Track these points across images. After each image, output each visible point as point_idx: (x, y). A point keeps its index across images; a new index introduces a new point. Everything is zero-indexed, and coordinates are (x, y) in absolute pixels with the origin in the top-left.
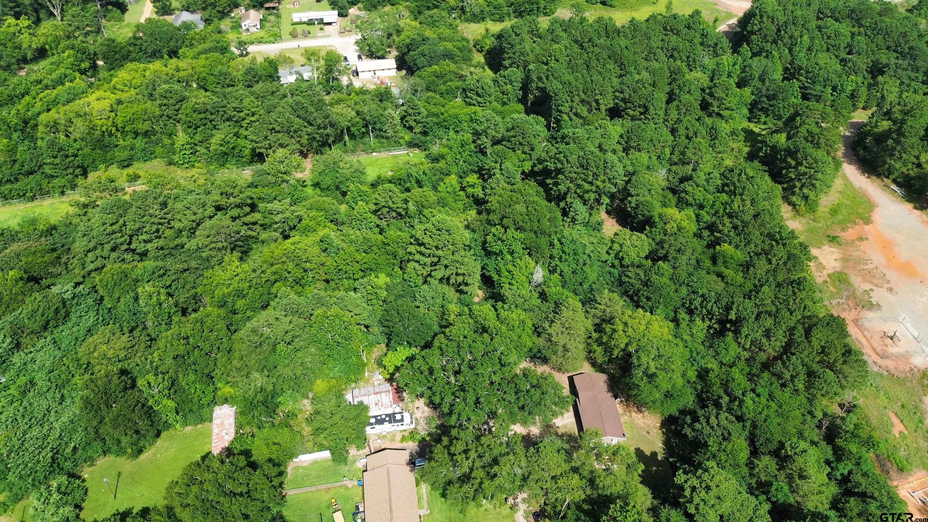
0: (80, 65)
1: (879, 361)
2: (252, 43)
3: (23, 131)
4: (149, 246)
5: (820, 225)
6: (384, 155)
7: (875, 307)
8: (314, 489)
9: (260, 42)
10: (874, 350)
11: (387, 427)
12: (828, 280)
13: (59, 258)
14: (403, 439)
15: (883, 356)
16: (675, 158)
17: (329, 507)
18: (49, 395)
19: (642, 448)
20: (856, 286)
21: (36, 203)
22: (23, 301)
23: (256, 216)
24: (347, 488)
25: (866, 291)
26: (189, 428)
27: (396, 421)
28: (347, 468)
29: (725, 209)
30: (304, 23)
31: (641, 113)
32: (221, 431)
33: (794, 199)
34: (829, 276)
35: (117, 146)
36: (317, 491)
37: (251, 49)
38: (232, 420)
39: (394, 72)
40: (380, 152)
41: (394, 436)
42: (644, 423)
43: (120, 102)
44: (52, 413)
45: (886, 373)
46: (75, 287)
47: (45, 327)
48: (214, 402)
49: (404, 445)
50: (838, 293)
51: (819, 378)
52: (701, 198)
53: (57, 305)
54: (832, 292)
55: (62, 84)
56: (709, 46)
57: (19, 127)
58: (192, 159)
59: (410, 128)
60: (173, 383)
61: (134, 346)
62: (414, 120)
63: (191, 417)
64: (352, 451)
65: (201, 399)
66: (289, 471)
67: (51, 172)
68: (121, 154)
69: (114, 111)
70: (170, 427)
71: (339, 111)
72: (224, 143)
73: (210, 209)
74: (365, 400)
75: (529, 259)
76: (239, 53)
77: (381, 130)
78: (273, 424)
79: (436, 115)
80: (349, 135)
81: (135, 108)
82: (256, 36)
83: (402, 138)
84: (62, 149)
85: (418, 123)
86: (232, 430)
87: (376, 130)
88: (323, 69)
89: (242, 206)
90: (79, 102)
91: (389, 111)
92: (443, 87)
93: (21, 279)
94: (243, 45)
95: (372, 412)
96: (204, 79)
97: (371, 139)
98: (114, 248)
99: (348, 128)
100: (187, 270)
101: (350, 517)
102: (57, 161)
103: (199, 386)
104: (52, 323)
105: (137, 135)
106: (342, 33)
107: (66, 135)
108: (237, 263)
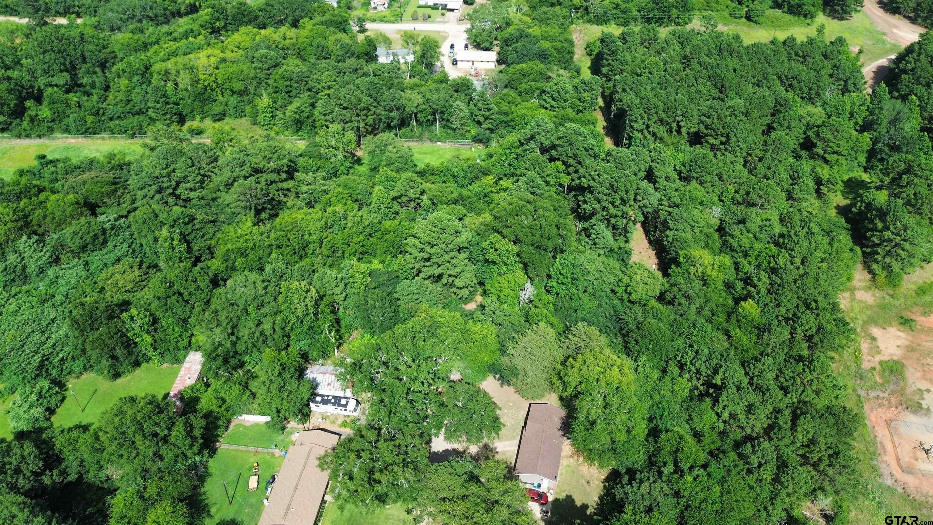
0: (215, 23)
1: (898, 474)
2: (374, 21)
3: (143, 75)
4: (193, 195)
5: (897, 303)
6: (448, 145)
7: (923, 411)
8: (245, 448)
9: (382, 21)
10: (898, 459)
11: (330, 409)
12: (878, 367)
13: (116, 190)
14: (344, 424)
15: (908, 470)
16: (738, 197)
17: (250, 469)
18: (61, 308)
19: (575, 497)
20: (910, 381)
21: (135, 140)
22: (71, 224)
23: (290, 184)
24: (273, 455)
25: (920, 390)
26: (166, 365)
27: (340, 405)
28: (281, 437)
29: (769, 263)
30: (429, 7)
31: (722, 143)
32: (186, 374)
33: (875, 266)
34: (881, 363)
35: (216, 101)
36: (248, 451)
37: (368, 25)
38: (199, 367)
39: (492, 66)
40: (445, 142)
41: (336, 419)
42: (589, 472)
43: (224, 60)
44: (55, 325)
45: (900, 490)
46: (116, 220)
47: (84, 248)
48: (188, 347)
49: (342, 430)
50: (882, 385)
51: (788, 474)
52: (747, 246)
53: (96, 232)
54: (875, 382)
55: (187, 38)
56: (839, 80)
57: (140, 72)
58: (272, 122)
59: (479, 123)
60: (155, 321)
61: (142, 281)
62: (483, 116)
63: (168, 356)
64: (293, 424)
65: (178, 342)
66: (232, 426)
67: (153, 115)
68: (217, 109)
69: (217, 68)
70: (148, 360)
71: (407, 96)
72: (299, 111)
73: (247, 170)
74: (319, 378)
75: (520, 274)
76: (358, 29)
77: (448, 121)
78: (229, 380)
79: (506, 114)
80: (417, 121)
81: (234, 68)
82: (379, 15)
83: (469, 131)
84: (164, 95)
85: (486, 118)
86: (196, 376)
87: (443, 120)
88: (419, 53)
89: (278, 171)
90: (191, 56)
91: (458, 102)
92: (524, 86)
93: (77, 203)
94: (361, 21)
95: (321, 390)
96: (304, 49)
97: (438, 128)
98: (160, 191)
99: (416, 114)
100: (214, 222)
101: (263, 484)
102: (158, 106)
103: (177, 329)
104: (90, 246)
105: (233, 93)
106: (461, 20)
107: (176, 84)
108: (249, 224)
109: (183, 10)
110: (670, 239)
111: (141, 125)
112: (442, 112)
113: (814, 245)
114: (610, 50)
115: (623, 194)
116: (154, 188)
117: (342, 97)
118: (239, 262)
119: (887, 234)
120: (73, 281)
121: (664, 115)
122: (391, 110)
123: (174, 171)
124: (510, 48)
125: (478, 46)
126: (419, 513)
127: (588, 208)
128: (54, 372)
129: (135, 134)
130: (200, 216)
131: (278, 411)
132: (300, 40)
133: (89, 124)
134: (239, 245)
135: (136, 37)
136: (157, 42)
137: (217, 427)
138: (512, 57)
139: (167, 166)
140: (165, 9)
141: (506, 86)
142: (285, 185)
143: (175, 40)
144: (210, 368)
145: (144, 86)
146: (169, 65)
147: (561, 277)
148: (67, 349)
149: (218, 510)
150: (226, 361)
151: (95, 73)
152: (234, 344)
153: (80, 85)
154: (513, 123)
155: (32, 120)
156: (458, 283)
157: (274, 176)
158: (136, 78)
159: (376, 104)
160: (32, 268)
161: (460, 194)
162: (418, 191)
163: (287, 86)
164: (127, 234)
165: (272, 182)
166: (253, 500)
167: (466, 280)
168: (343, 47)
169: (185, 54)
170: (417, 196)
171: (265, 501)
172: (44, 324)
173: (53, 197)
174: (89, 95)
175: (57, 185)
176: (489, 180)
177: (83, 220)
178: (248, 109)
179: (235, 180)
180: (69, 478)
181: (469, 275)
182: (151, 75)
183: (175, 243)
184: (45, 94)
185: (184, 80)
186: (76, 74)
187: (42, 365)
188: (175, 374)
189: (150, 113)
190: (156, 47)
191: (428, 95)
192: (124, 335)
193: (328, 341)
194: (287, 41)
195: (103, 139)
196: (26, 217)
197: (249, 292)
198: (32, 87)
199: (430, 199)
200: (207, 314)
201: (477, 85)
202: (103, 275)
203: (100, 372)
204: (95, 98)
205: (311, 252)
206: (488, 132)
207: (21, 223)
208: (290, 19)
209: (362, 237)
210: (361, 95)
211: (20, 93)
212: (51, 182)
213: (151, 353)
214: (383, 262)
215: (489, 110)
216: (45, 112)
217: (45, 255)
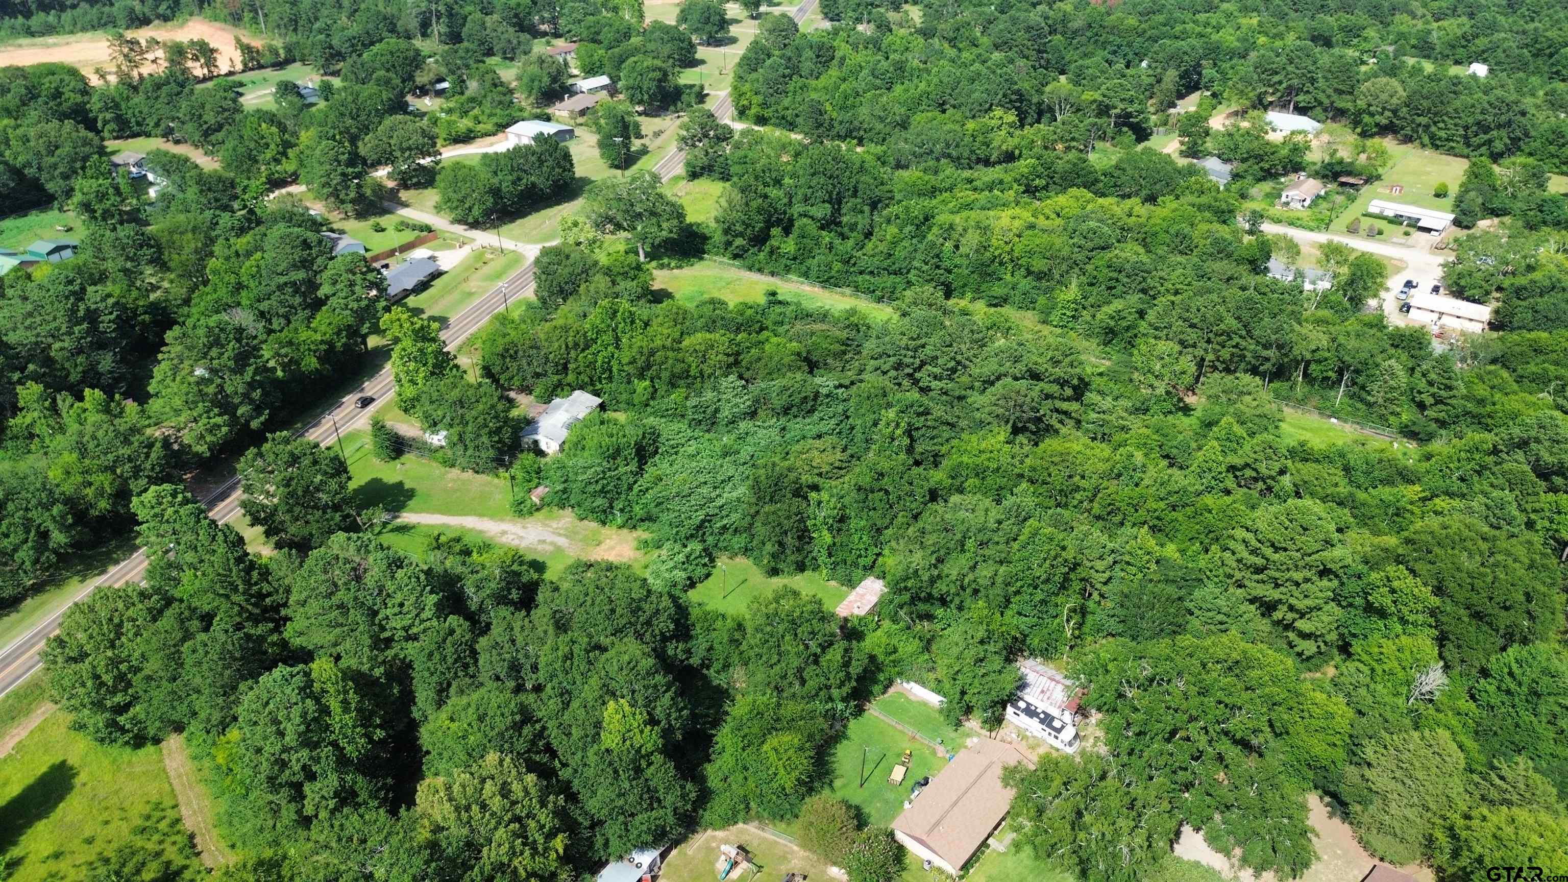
0: (1034, 179)
2: (1278, 221)
3: (918, 227)
4: (935, 384)
6: (1348, 427)
8: (900, 726)
9: (1292, 224)
11: (1033, 726)
13: (844, 353)
17: (899, 755)
18: (741, 468)
21: (881, 306)
22: (784, 376)
23: (1073, 406)
24: (934, 753)
26: (833, 583)
27: (1050, 726)
28: (953, 735)
30: (1385, 218)
32: (856, 601)
35: (1001, 279)
36: (902, 732)
37: (1267, 226)
38: (874, 599)
39: (1477, 328)
40: (1345, 421)
41: (1039, 745)
43: (1032, 227)
44: (730, 484)
46: (836, 387)
47: (786, 411)
48: (869, 569)
53: (808, 394)
55: (991, 191)
57: (916, 221)
58: (1070, 325)
59: (1422, 406)
60: (842, 519)
61: (840, 468)
62: (1433, 395)
63: (840, 570)
64: (973, 724)
65: (860, 556)
66: (891, 691)
67: (913, 279)
68: (998, 290)
69: (1019, 236)
70: (816, 568)
71: (1304, 331)
72: (1118, 316)
73: (1021, 367)
74: (1031, 678)
75: (1425, 643)
76: (1247, 226)
77: (1363, 388)
78: (909, 628)
79: (1481, 402)
80: (1305, 375)
81: (1045, 239)
82: (1291, 214)
83: (1398, 414)
84: (938, 256)
85: (1439, 401)
86: (867, 608)
87: (1354, 384)
88: (1343, 279)
89: (1062, 383)
90: (991, 213)
91: (1392, 362)
92: (1532, 368)
93: (799, 354)
94: (1257, 217)
95: (1030, 696)
96: (1155, 234)
97: (1339, 396)
98: (898, 366)
99: (1308, 363)
100: (952, 425)
101: (910, 783)
102: (925, 268)
103: (865, 538)
104: (794, 410)
105: (1029, 273)
106: (1439, 248)
107: (957, 247)
108: (1002, 438)
109: (993, 158)
111: (894, 288)
112: (1357, 372)
116: (892, 360)
117: (1194, 310)
118: (972, 483)
120: (763, 443)
122: (1267, 346)
123: (923, 346)
124: (1524, 303)
125: (1459, 292)
128: (710, 540)
129: (883, 297)
130: (938, 411)
131: (963, 693)
132: (1152, 221)
133: (833, 273)
134: (978, 461)
135: (926, 178)
136: (950, 189)
137: (875, 682)
138: (1523, 315)
139: (919, 337)
140: (973, 152)
141: (1494, 361)
142: (1065, 406)
143: (975, 189)
144: (891, 602)
145: (914, 241)
146: (957, 219)
148: (734, 517)
149: (844, 786)
150: (915, 599)
151: (862, 212)
152: (933, 581)
153: (839, 224)
154: (1489, 421)
155: (772, 252)
156: (1303, 625)
157: (1054, 389)
158: (909, 228)
159: (1244, 333)
160: (726, 413)
162: (1277, 466)
163: (1111, 279)
164: (840, 408)
165: (1048, 396)
166: (891, 796)
167: (1319, 625)
168: (1216, 242)
169: (983, 208)
170: (1273, 473)
171: (907, 805)
172: (720, 478)
173: (774, 340)
174: (844, 237)
175: (781, 330)
176: (1413, 491)
177: (799, 376)
178: (1042, 300)
179: (998, 378)
181: (1325, 619)
182: (930, 228)
183: (899, 432)
184: (796, 224)
185: (972, 240)
186: (839, 209)
187: (700, 527)
188: (842, 598)
189: (912, 276)
190: (947, 194)
191: (1342, 339)
192: (802, 521)
193: (1061, 630)
194: (1133, 219)
195: (843, 295)
196: (738, 354)
197: (975, 520)
198: (785, 213)
199: (1295, 485)
200: (911, 529)
201: (1438, 348)
202: (797, 447)
203: (757, 561)
204: (850, 243)
205: (1075, 502)
206: (1434, 425)
207: (731, 359)
208: (1144, 193)
209: (1162, 505)
210: (1225, 314)
211: (771, 216)
212: (775, 323)
213: (823, 558)
214: (1183, 552)
215: (1450, 388)
216: (789, 246)
217: (744, 403)
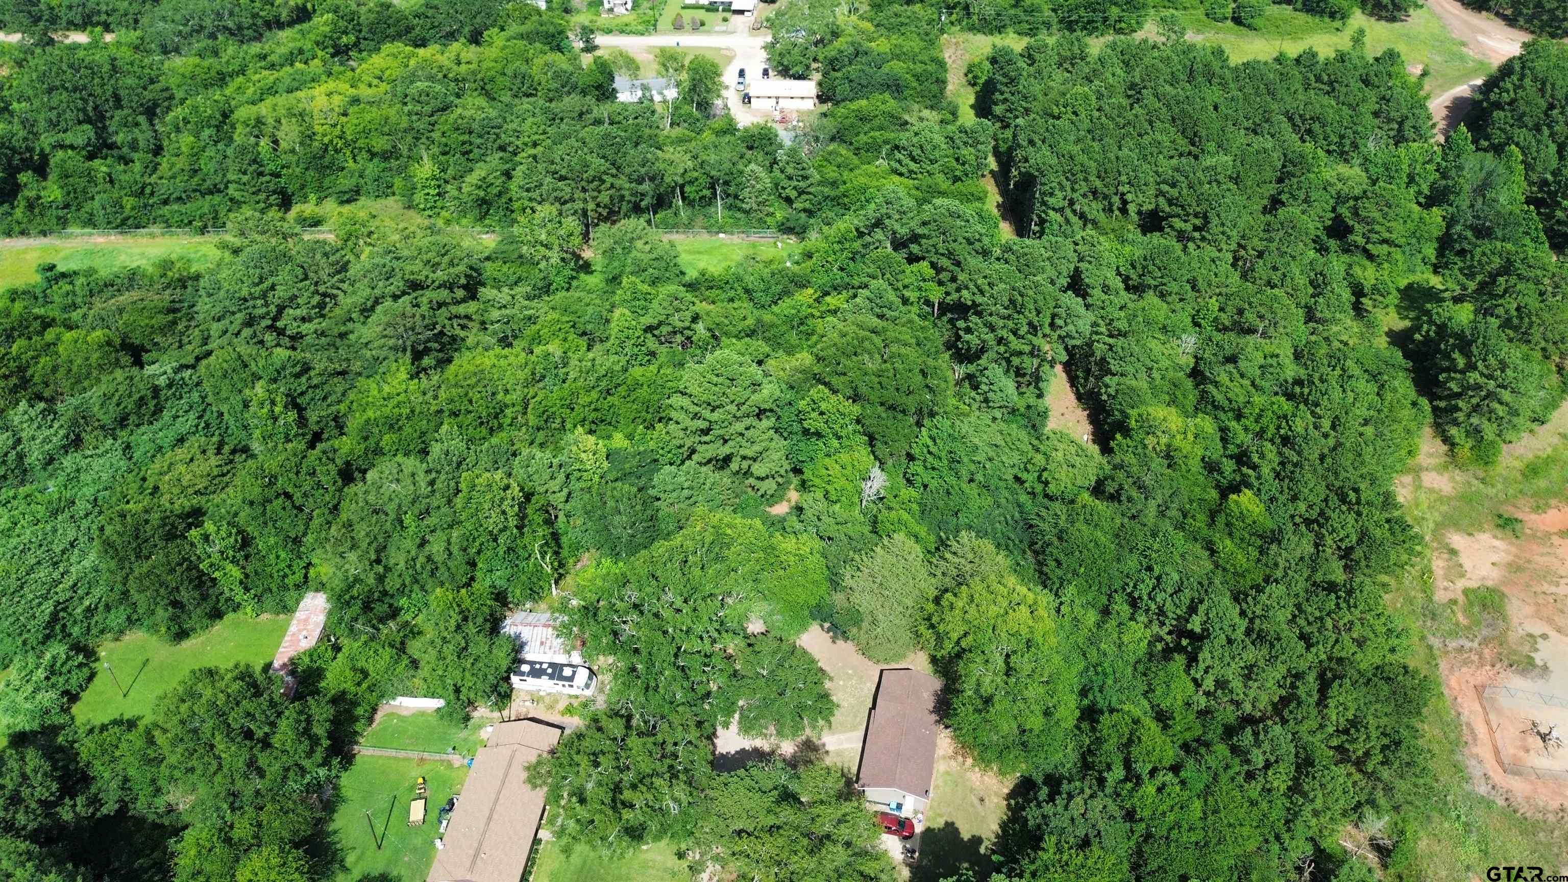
0: (339, 38)
1: (1497, 775)
2: (609, 31)
3: (218, 128)
4: (306, 328)
5: (1491, 491)
6: (736, 239)
7: (1537, 670)
8: (402, 754)
9: (622, 32)
10: (1497, 752)
11: (545, 685)
12: (1461, 599)
13: (174, 323)
14: (569, 710)
15: (1513, 769)
16: (1225, 319)
17: (412, 788)
18: (85, 524)
19: (959, 824)
20: (1515, 621)
21: (207, 237)
22: (98, 380)
23: (471, 307)
24: (450, 764)
25: (1531, 636)
26: (265, 617)
27: (562, 678)
28: (463, 734)
29: (1279, 428)
30: (701, 7)
31: (1196, 228)
32: (300, 631)
33: (1453, 431)
34: (1466, 592)
35: (343, 169)
36: (406, 759)
37: (600, 40)
38: (321, 619)
39: (809, 105)
40: (732, 233)
41: (556, 701)
43: (356, 101)
44: (76, 551)
45: (1501, 802)
46: (178, 371)
47: (122, 422)
48: (304, 585)
49: (566, 720)
50: (1468, 628)
51: (1314, 778)
52: (1242, 399)
53: (143, 393)
54: (1457, 624)
55: (292, 65)
56: (1389, 120)
57: (213, 122)
58: (439, 204)
59: (789, 200)
60: (246, 542)
61: (223, 475)
62: (795, 188)
63: (268, 600)
64: (482, 712)
65: (285, 576)
66: (378, 717)
67: (237, 195)
68: (345, 182)
69: (345, 114)
70: (237, 608)
71: (667, 156)
72: (484, 184)
73: (397, 284)
74: (526, 634)
75: (862, 454)
76: (581, 45)
77: (736, 197)
78: (373, 638)
79: (834, 184)
80: (684, 198)
81: (374, 114)
82: (618, 21)
83: (772, 214)
84: (255, 161)
85: (801, 193)
86: (317, 633)
87: (728, 195)
88: (686, 85)
89: (450, 286)
90: (299, 94)
91: (753, 166)
92: (863, 138)
93: (110, 344)
94: (587, 32)
95: (531, 654)
96: (492, 80)
97: (719, 209)
98: (250, 322)
99: (682, 187)
100: (343, 373)
101: (435, 814)
102: (245, 178)
103: (283, 555)
104: (133, 418)
105: (373, 155)
106: (756, 29)
107: (276, 142)
108: (403, 375)
109: (284, 16)
110: (1112, 391)
111: (216, 212)
112: (726, 183)
113: (1351, 395)
114: (1005, 75)
115: (1032, 316)
116: (240, 317)
117: (558, 160)
118: (387, 440)
119: (1473, 377)
120: (105, 477)
121: (1098, 184)
122: (640, 181)
123: (273, 288)
124: (839, 74)
125: (785, 72)
126: (698, 857)
127: (972, 339)
128: (76, 631)
129: (205, 226)
130: (320, 363)
131: (457, 691)
132: (484, 65)
133: (127, 212)
134: (387, 411)
135: (206, 63)
136: (242, 71)
137: (355, 719)
138: (843, 89)
139: (262, 280)
140: (255, 16)
141: (833, 139)
142: (461, 309)
143: (272, 66)
144: (341, 619)
145: (220, 146)
146: (264, 109)
147: (930, 459)
148: (97, 592)
149: (359, 858)
150: (367, 607)
151: (137, 124)
152: (381, 579)
153: (112, 146)
154: (846, 200)
155: (31, 206)
156: (759, 469)
157: (444, 294)
158: (207, 132)
159: (614, 171)
160: (34, 457)
161: (759, 321)
162: (688, 315)
163: (464, 143)
164: (195, 396)
165: (440, 305)
166: (418, 841)
167: (771, 465)
168: (557, 75)
169: (290, 91)
170: (687, 324)
171: (438, 843)
172: (58, 550)
173: (68, 336)
174: (127, 161)
175: (76, 315)
176: (806, 296)
177: (119, 374)
178: (398, 182)
179: (377, 302)
180: (104, 810)
181: (775, 456)
182: (233, 127)
183: (277, 410)
184: (52, 162)
185: (289, 134)
186: (105, 128)
187: (54, 617)
188: (283, 630)
189: (232, 191)
190: (241, 79)
191: (703, 157)
192: (193, 567)
193: (539, 570)
194: (463, 68)
195: (153, 236)
196: (22, 369)
197: (403, 490)
198: (30, 150)
199: (709, 330)
200: (334, 528)
201: (785, 137)
202: (156, 466)
203: (153, 629)
204: (137, 167)
205: (509, 421)
206: (803, 215)
207: (14, 380)
208: (466, 30)
209: (594, 395)
210: (588, 157)
211: (10, 160)
212: (65, 309)
213: (239, 595)
214: (630, 437)
215: (805, 178)
216: (53, 192)
217: (57, 434)
